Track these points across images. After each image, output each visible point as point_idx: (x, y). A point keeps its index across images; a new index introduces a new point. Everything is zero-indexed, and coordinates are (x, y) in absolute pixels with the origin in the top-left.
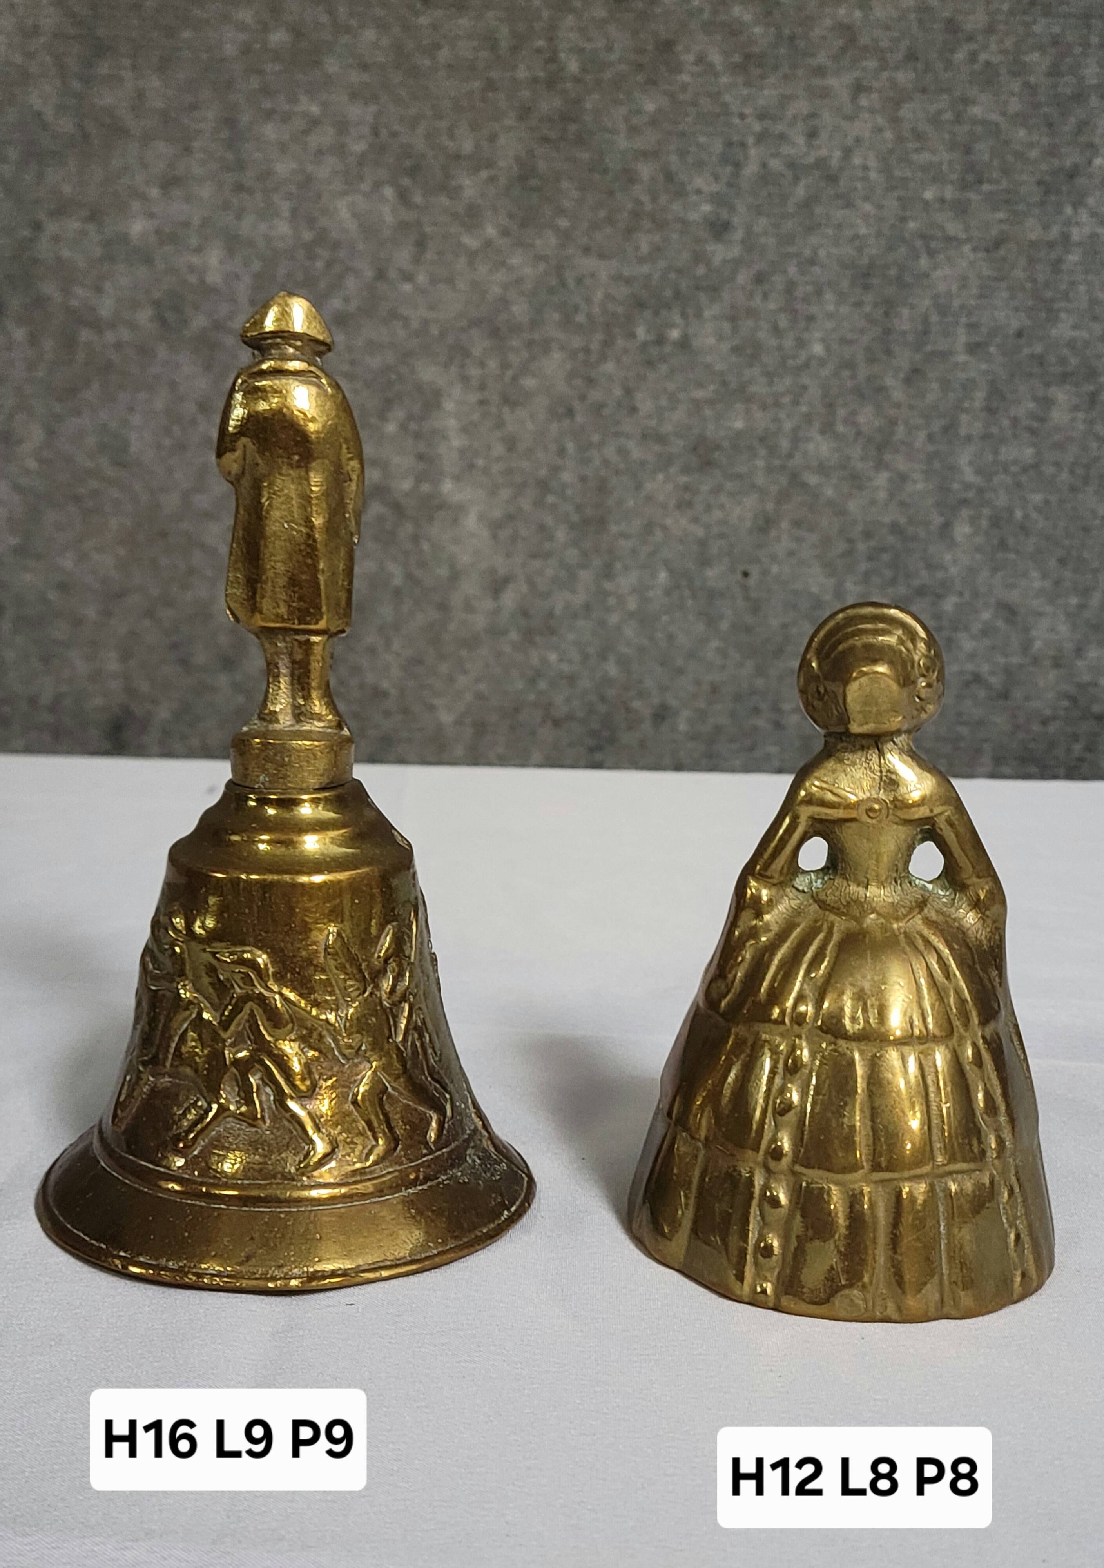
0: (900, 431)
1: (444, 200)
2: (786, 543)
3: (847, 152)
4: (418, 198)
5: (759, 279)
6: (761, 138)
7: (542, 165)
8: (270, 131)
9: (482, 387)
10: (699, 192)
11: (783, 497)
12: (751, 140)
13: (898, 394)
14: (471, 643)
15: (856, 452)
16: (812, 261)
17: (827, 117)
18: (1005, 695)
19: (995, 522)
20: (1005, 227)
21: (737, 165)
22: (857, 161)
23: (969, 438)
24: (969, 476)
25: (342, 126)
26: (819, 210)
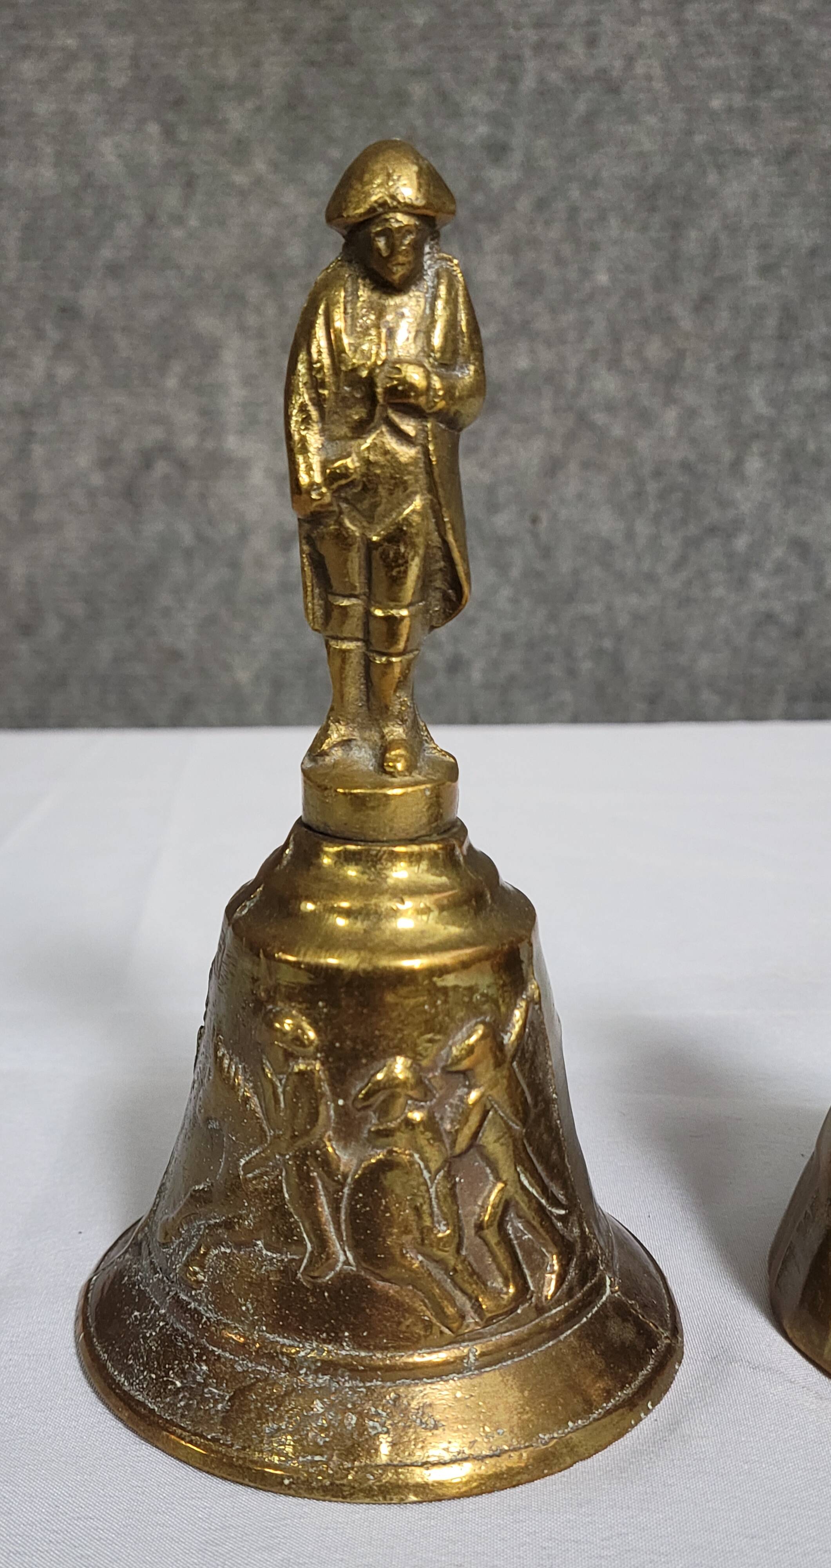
0: (689, 364)
1: (209, 135)
2: (572, 488)
3: (630, 60)
4: (184, 135)
5: (541, 204)
6: (539, 48)
7: (310, 91)
8: (28, 68)
9: (261, 334)
10: (474, 112)
11: (571, 438)
12: (527, 52)
13: (686, 323)
14: (265, 600)
15: (644, 387)
16: (595, 183)
17: (608, 22)
18: (798, 633)
19: (789, 455)
20: (796, 136)
21: (514, 81)
22: (640, 69)
23: (760, 368)
24: (761, 407)
25: (101, 59)
26: (602, 126)
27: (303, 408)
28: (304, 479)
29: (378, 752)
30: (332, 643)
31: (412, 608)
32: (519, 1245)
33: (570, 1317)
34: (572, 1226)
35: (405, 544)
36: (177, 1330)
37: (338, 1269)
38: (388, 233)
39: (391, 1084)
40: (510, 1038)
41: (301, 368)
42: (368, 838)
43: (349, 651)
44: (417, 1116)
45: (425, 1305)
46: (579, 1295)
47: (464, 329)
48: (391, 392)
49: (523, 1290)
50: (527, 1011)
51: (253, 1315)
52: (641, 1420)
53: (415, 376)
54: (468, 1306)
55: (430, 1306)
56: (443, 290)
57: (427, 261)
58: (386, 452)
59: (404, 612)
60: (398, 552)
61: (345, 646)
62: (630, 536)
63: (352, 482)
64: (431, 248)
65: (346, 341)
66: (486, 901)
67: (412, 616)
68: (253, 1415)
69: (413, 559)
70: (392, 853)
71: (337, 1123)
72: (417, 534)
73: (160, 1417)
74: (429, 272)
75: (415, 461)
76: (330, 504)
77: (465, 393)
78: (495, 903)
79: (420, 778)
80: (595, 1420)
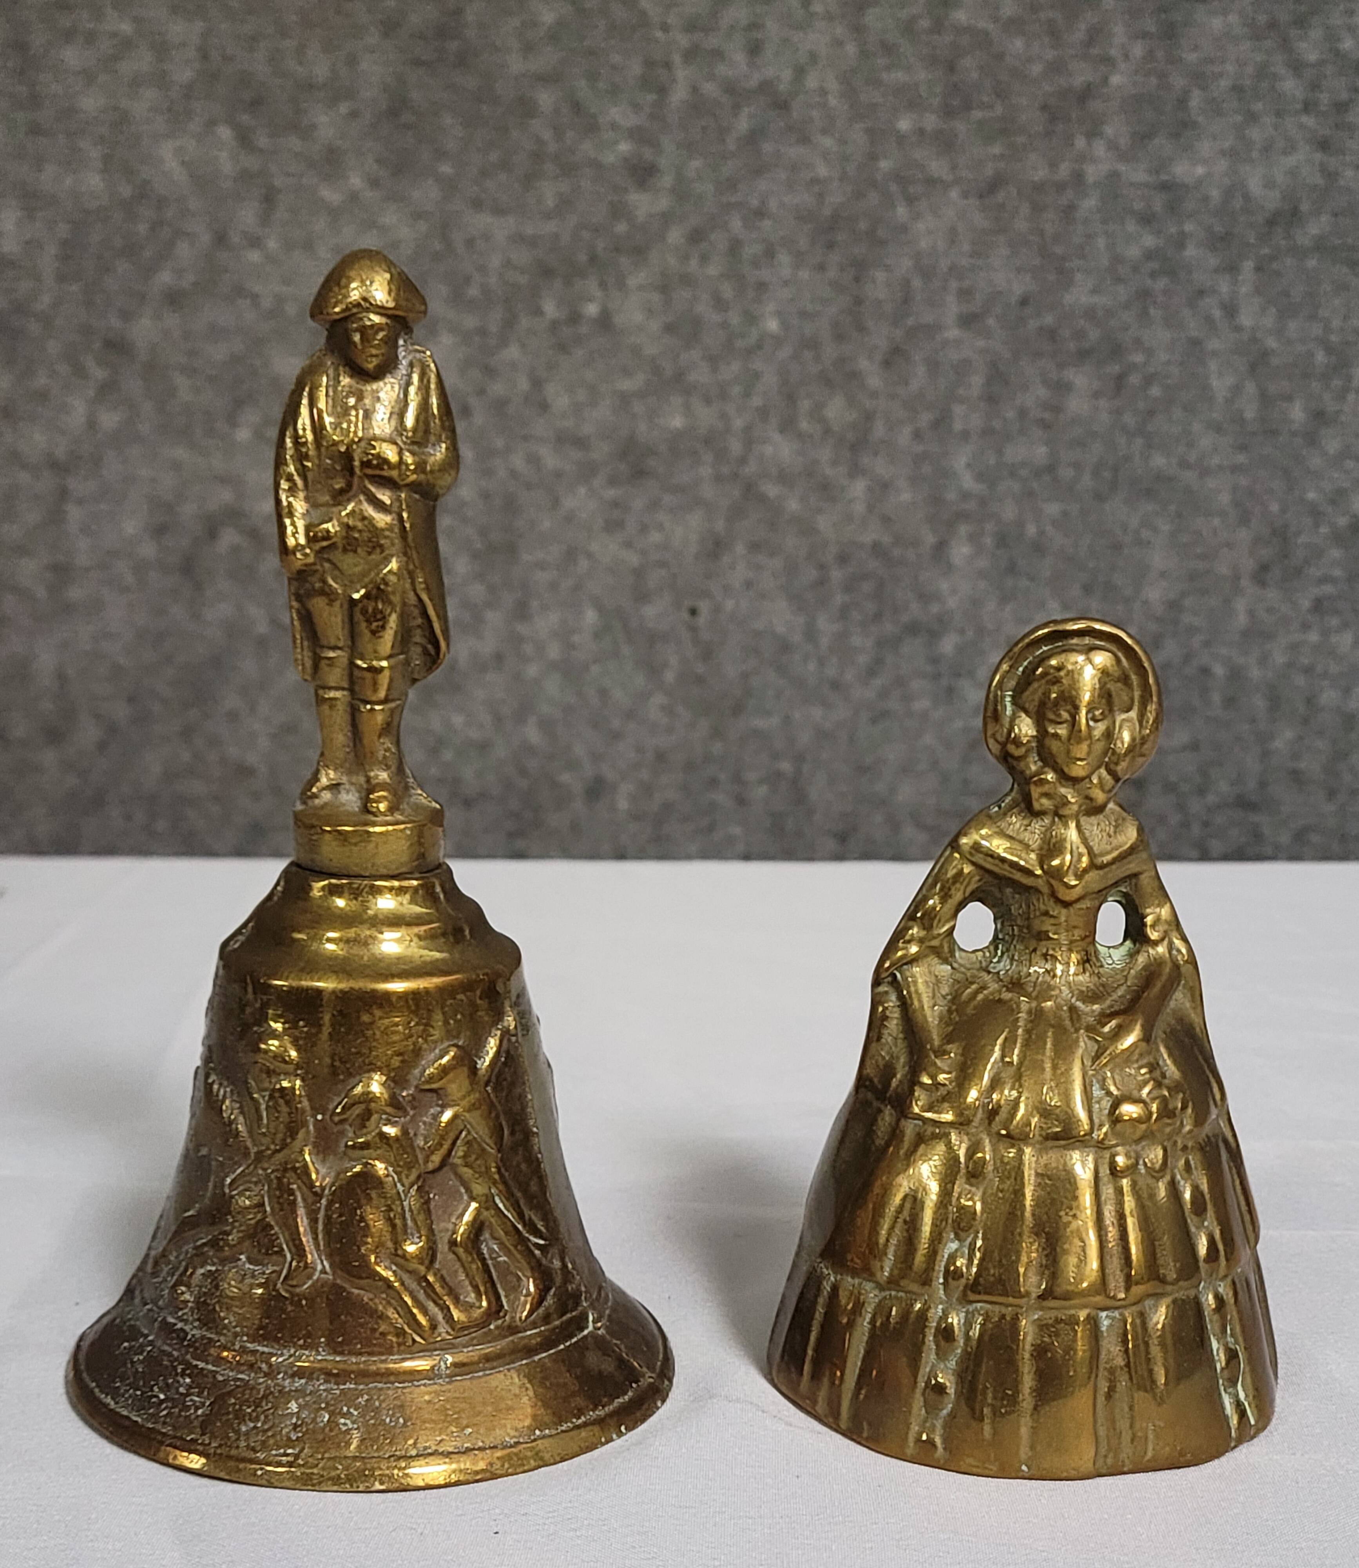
0: (879, 429)
1: (294, 143)
2: (740, 574)
3: (800, 72)
4: (262, 140)
5: (696, 237)
6: (691, 55)
7: (415, 95)
8: (71, 56)
10: (614, 126)
11: (736, 513)
12: (677, 59)
13: (874, 381)
15: (825, 454)
16: (761, 213)
17: (773, 28)
19: (1002, 540)
20: (1002, 165)
21: (662, 91)
22: (812, 82)
23: (965, 435)
24: (968, 482)
25: (162, 49)
26: (767, 147)
27: (290, 478)
28: (291, 542)
29: (364, 794)
30: (321, 692)
31: (393, 661)
32: (494, 1266)
33: (547, 1343)
34: (552, 1258)
35: (383, 602)
36: (164, 1351)
37: (315, 1278)
38: (363, 330)
39: (368, 1098)
40: (485, 1062)
41: (289, 442)
42: (352, 873)
43: (335, 699)
44: (391, 1131)
45: (398, 1313)
46: (557, 1323)
47: (436, 411)
48: (366, 464)
49: (496, 1310)
50: (501, 1041)
51: (235, 1327)
52: (612, 1440)
53: (390, 453)
54: (440, 1317)
55: (402, 1313)
56: (415, 378)
57: (401, 353)
58: (364, 518)
59: (384, 664)
60: (375, 609)
61: (332, 694)
62: (811, 634)
63: (334, 544)
64: (405, 341)
65: (328, 420)
66: (465, 936)
67: (390, 667)
68: (231, 1416)
69: (390, 615)
70: (373, 886)
71: (316, 1138)
72: (394, 593)
73: (143, 1426)
74: (404, 362)
75: (390, 528)
76: (314, 564)
77: (437, 468)
78: (475, 939)
79: (400, 818)
80: (563, 1431)
